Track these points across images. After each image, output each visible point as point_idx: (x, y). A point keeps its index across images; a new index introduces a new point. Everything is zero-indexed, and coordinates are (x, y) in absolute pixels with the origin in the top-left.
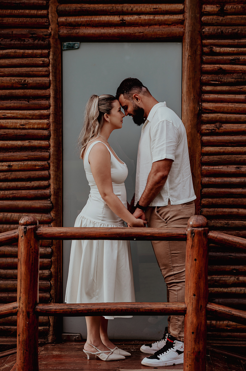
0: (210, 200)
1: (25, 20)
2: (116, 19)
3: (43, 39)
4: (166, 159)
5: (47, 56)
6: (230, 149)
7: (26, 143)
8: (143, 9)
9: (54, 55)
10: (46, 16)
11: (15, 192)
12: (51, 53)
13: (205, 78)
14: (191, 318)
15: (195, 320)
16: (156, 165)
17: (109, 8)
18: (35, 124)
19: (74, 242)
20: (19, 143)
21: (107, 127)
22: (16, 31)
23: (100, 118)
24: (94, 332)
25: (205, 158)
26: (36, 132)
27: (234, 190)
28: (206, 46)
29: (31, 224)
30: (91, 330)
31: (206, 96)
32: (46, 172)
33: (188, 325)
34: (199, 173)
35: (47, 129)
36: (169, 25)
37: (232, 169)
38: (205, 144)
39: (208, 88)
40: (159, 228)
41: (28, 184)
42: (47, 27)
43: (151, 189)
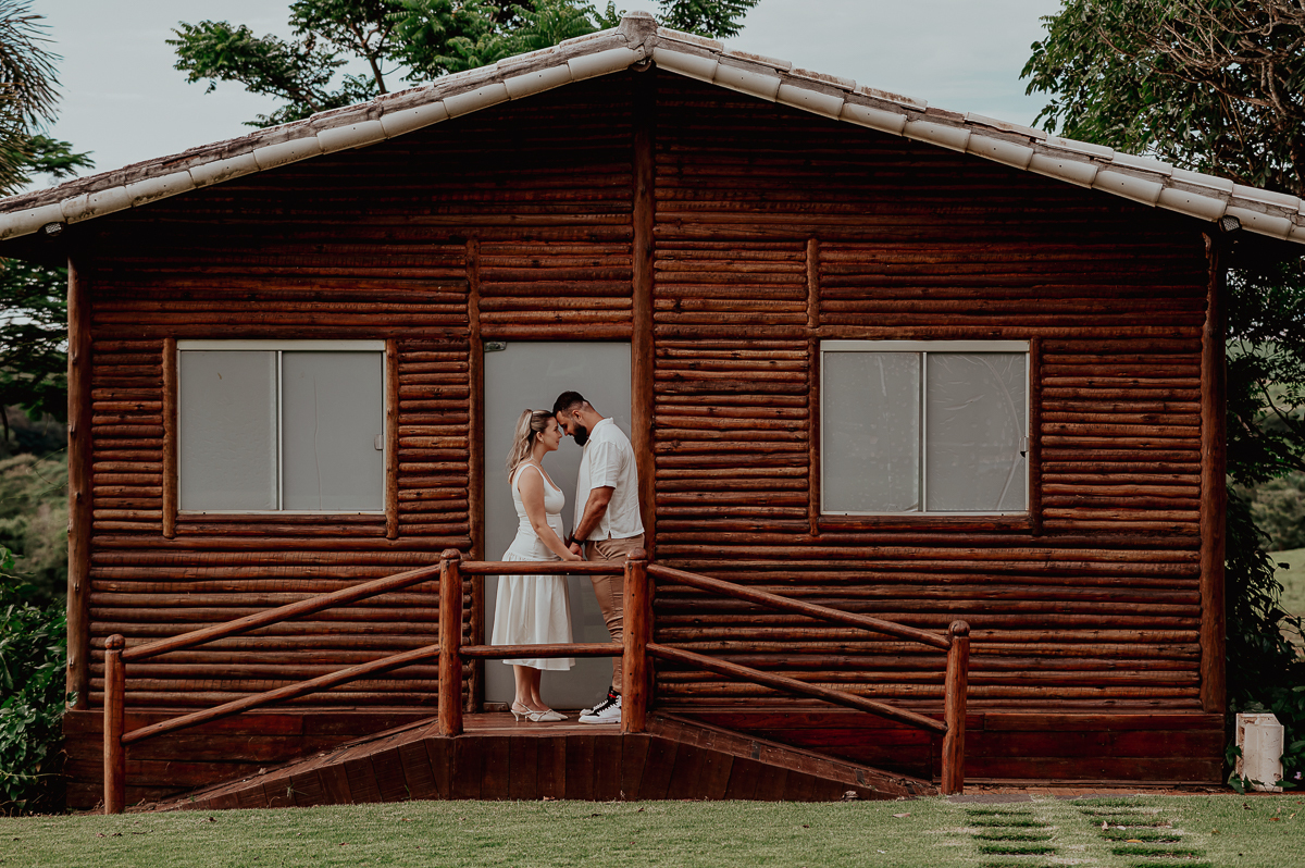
0: (667, 534)
1: (439, 316)
2: (551, 315)
3: (462, 339)
4: (605, 487)
5: (466, 359)
6: (690, 472)
7: (440, 465)
8: (583, 304)
9: (474, 358)
10: (465, 312)
11: (425, 526)
12: (471, 356)
13: (658, 386)
14: (628, 659)
15: (633, 660)
16: (594, 493)
17: (543, 302)
18: (450, 441)
19: (502, 578)
20: (431, 465)
21: (540, 448)
22: (428, 330)
23: (531, 437)
24: (523, 689)
25: (661, 483)
26: (451, 451)
27: (695, 523)
28: (659, 347)
29: (454, 558)
30: (520, 687)
31: (661, 408)
32: (464, 502)
33: (626, 666)
34: (653, 501)
35: (466, 447)
36: (615, 322)
37: (693, 496)
38: (659, 466)
39: (663, 398)
40: (598, 563)
41: (442, 516)
42: (466, 325)
43: (588, 521)
